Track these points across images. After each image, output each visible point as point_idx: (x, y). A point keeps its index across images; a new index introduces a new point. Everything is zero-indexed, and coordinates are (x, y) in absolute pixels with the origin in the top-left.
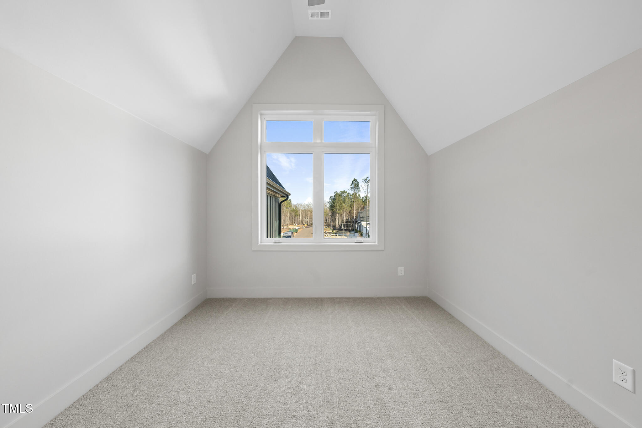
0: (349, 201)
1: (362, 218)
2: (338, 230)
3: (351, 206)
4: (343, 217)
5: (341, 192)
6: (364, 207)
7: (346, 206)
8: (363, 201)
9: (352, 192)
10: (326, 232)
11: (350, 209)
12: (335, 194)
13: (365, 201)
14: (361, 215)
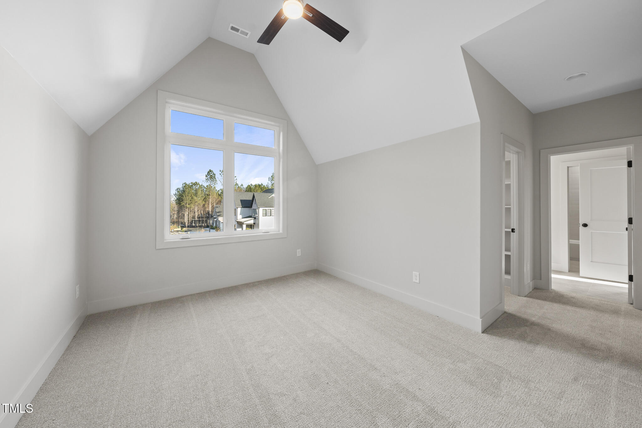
0: (202, 194)
1: (219, 212)
2: (188, 227)
3: (205, 200)
4: (194, 213)
5: (192, 183)
6: (220, 201)
7: (199, 200)
8: (219, 194)
9: (205, 184)
10: (173, 231)
11: (204, 203)
12: (184, 185)
13: (220, 195)
14: (217, 210)
